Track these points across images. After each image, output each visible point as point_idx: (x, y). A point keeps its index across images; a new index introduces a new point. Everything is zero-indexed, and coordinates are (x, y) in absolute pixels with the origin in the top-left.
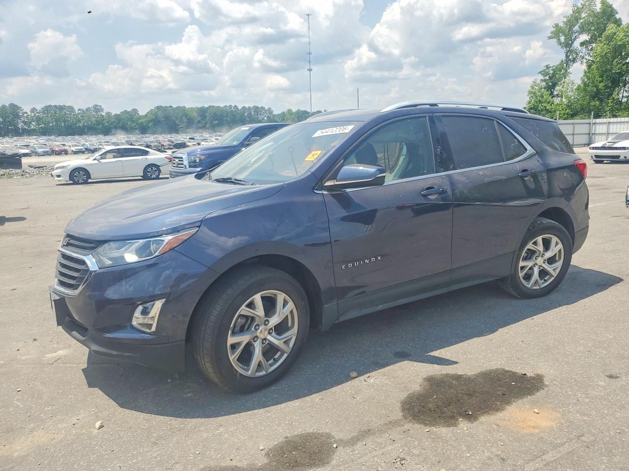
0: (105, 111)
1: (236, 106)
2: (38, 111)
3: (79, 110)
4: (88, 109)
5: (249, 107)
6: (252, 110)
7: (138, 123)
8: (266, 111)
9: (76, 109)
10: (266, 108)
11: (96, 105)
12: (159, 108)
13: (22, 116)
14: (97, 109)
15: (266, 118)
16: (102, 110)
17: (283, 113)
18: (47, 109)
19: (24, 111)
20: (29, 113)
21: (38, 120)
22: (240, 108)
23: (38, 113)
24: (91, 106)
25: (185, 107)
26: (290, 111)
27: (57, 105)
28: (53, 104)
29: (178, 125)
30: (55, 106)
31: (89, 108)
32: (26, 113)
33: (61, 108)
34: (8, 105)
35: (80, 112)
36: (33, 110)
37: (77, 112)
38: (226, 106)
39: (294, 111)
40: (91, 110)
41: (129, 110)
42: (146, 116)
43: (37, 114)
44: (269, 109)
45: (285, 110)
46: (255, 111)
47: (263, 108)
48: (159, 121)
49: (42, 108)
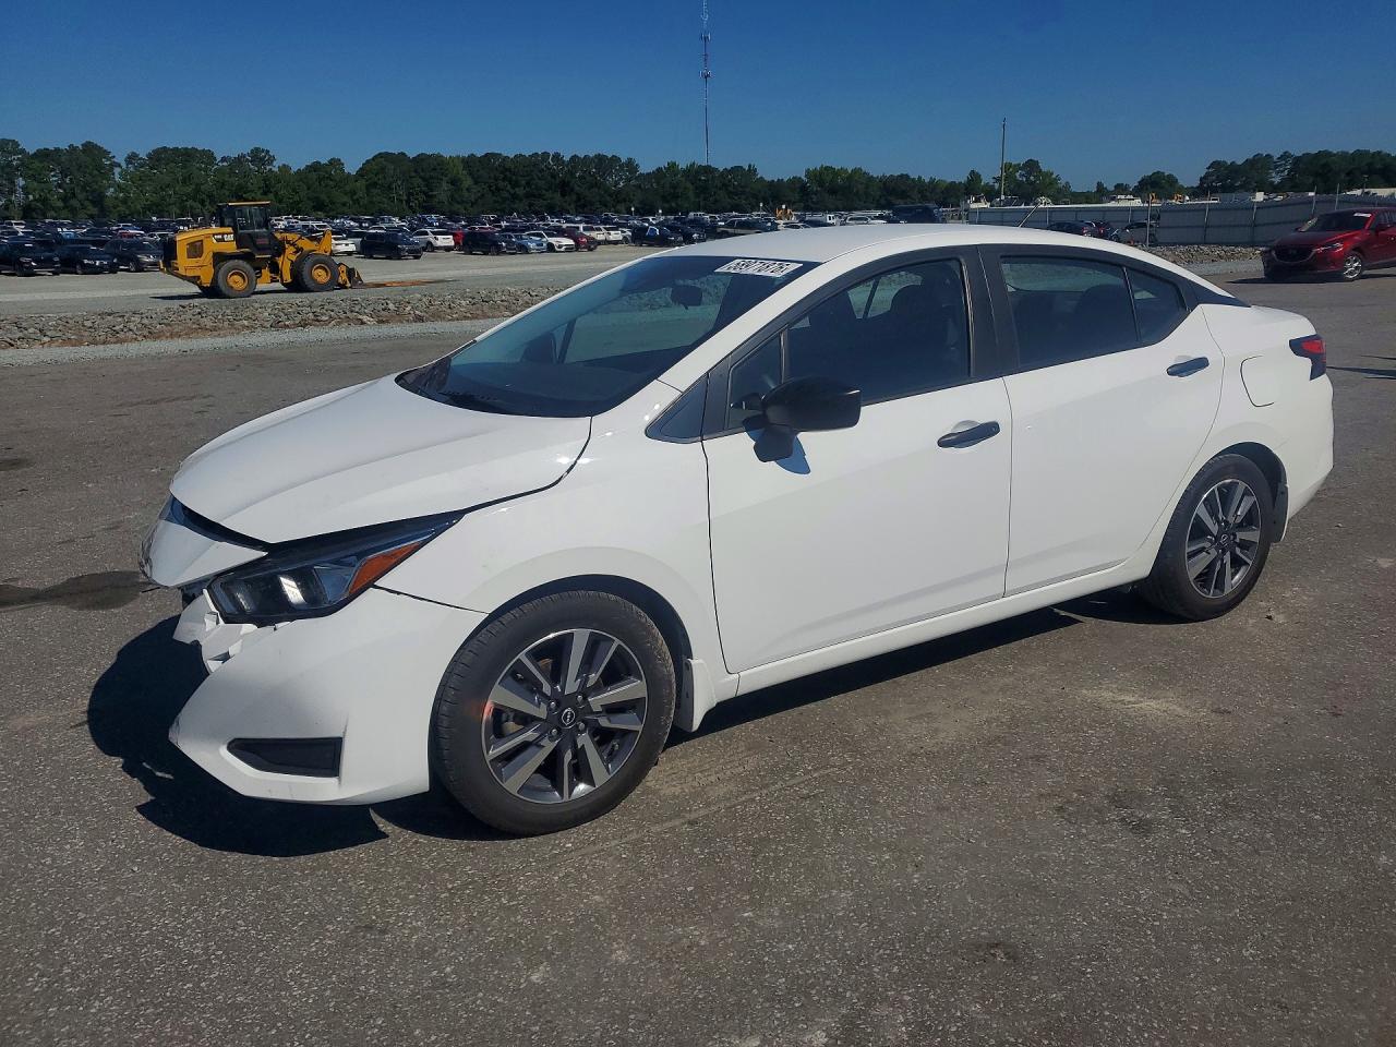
0: (277, 163)
1: (557, 157)
2: (142, 161)
3: (224, 160)
4: (240, 160)
5: (585, 157)
6: (593, 164)
7: (345, 189)
8: (621, 166)
9: (219, 157)
10: (623, 160)
11: (257, 149)
14: (260, 157)
15: (622, 183)
16: (272, 160)
17: (659, 170)
18: (160, 157)
19: (115, 160)
20: (124, 166)
22: (566, 159)
23: (142, 165)
24: (247, 150)
25: (440, 156)
26: (672, 166)
28: (171, 146)
29: (432, 196)
30: (174, 150)
31: (244, 155)
32: (119, 166)
33: (187, 156)
34: (80, 146)
35: (225, 164)
36: (132, 158)
37: (219, 164)
38: (536, 154)
39: (682, 165)
40: (247, 160)
41: (324, 160)
42: (359, 174)
43: (139, 168)
44: (630, 161)
45: (663, 164)
46: (597, 166)
47: (615, 159)
48: (390, 188)
49: (149, 156)
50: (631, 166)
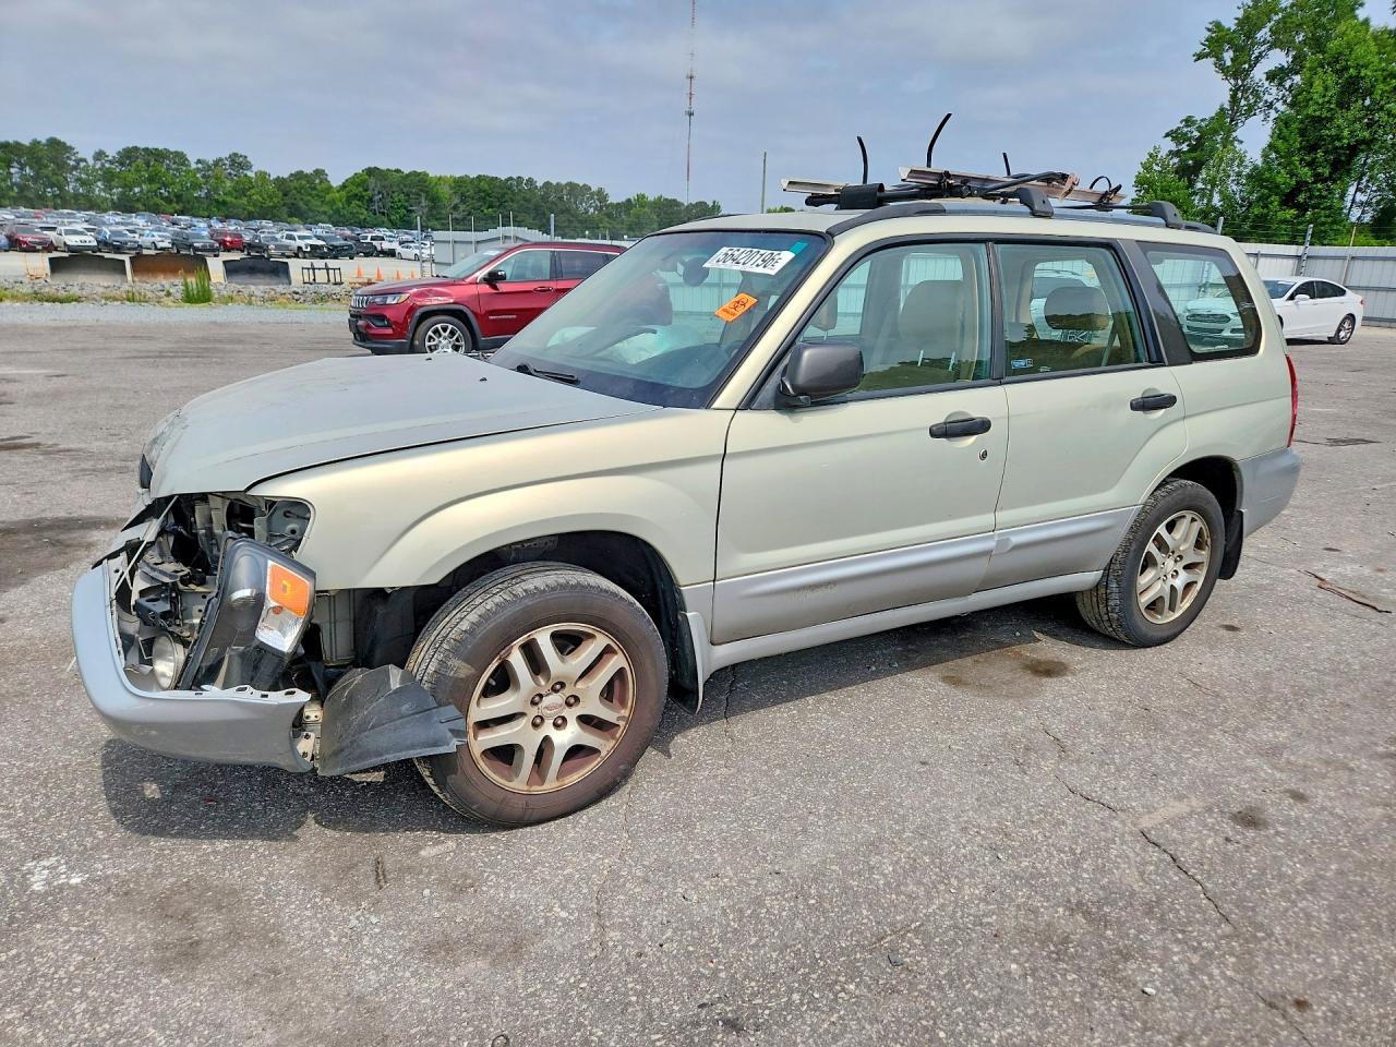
0: (255, 169)
1: (530, 181)
2: (110, 158)
3: (199, 161)
4: (217, 162)
5: (558, 184)
6: (565, 192)
7: (327, 200)
8: (592, 194)
9: (192, 159)
10: (594, 189)
11: (235, 154)
12: (371, 172)
13: (75, 168)
14: (238, 162)
15: (592, 210)
16: (249, 167)
17: (629, 201)
18: (129, 155)
19: (79, 156)
20: (91, 162)
21: (108, 177)
22: (539, 184)
23: (111, 162)
24: (225, 154)
25: (426, 174)
26: (641, 197)
27: (150, 147)
28: (142, 145)
30: (146, 150)
31: (220, 160)
32: (85, 160)
33: (159, 155)
34: (44, 141)
35: (200, 166)
36: (99, 155)
37: (194, 166)
38: (511, 178)
39: (651, 198)
40: (225, 165)
41: (308, 170)
42: (344, 186)
43: (107, 165)
44: (600, 191)
45: (633, 196)
46: (569, 194)
47: (587, 188)
48: (371, 200)
49: (119, 153)
50: (601, 195)
